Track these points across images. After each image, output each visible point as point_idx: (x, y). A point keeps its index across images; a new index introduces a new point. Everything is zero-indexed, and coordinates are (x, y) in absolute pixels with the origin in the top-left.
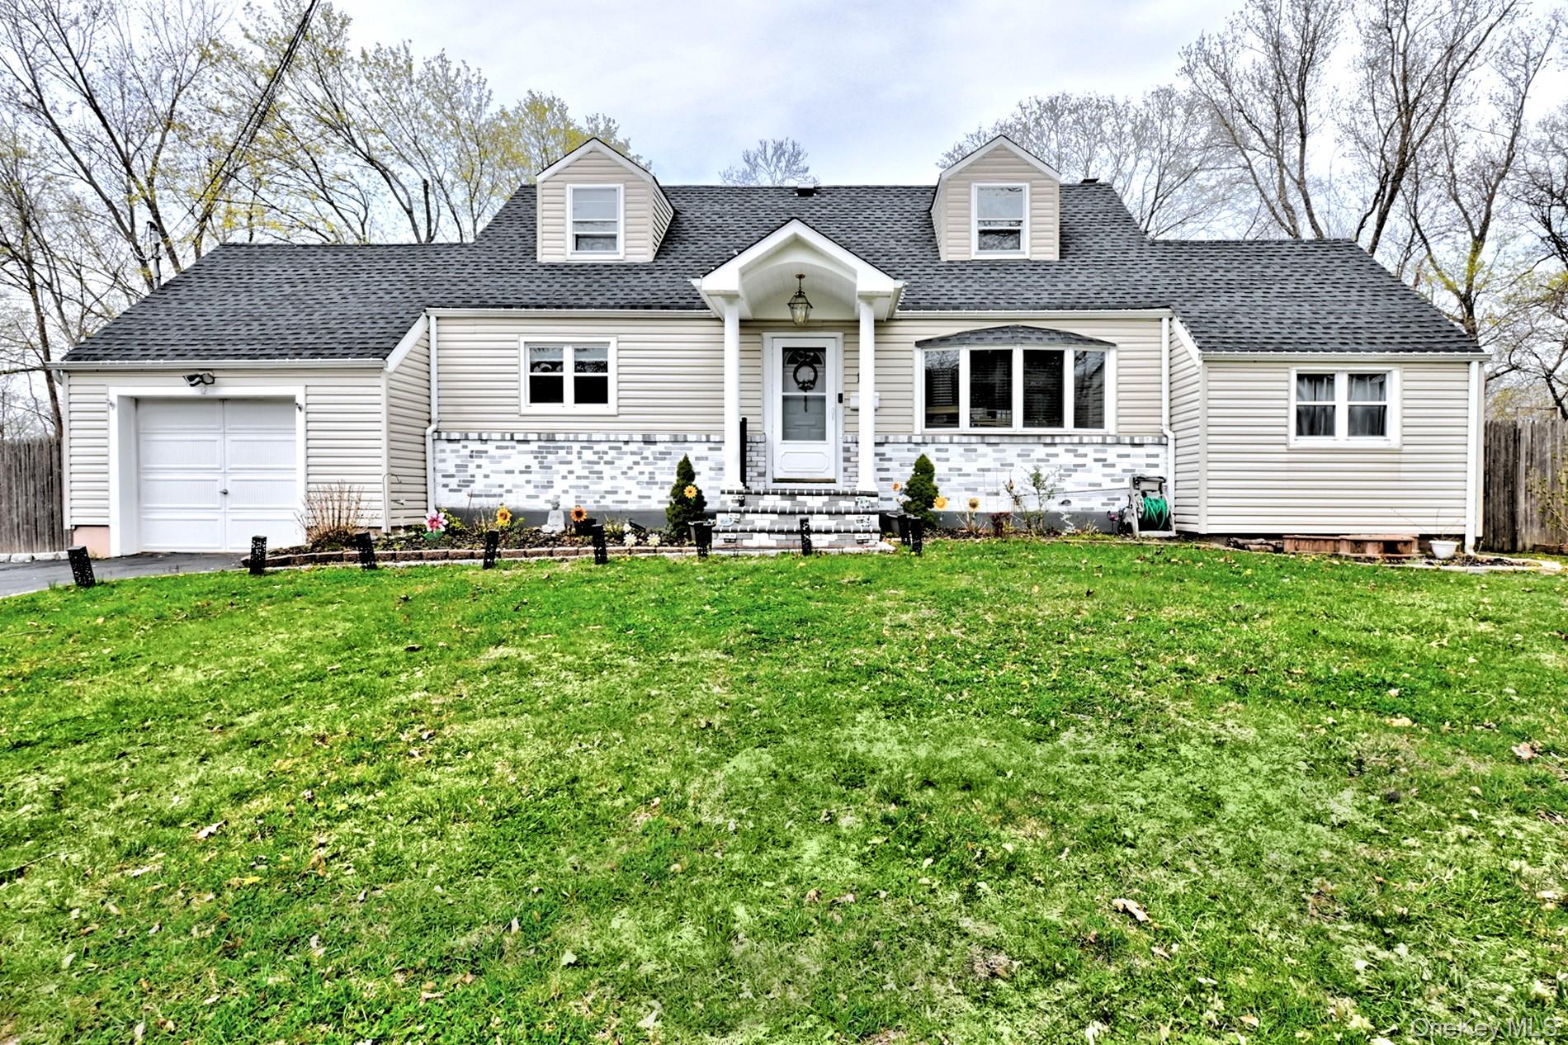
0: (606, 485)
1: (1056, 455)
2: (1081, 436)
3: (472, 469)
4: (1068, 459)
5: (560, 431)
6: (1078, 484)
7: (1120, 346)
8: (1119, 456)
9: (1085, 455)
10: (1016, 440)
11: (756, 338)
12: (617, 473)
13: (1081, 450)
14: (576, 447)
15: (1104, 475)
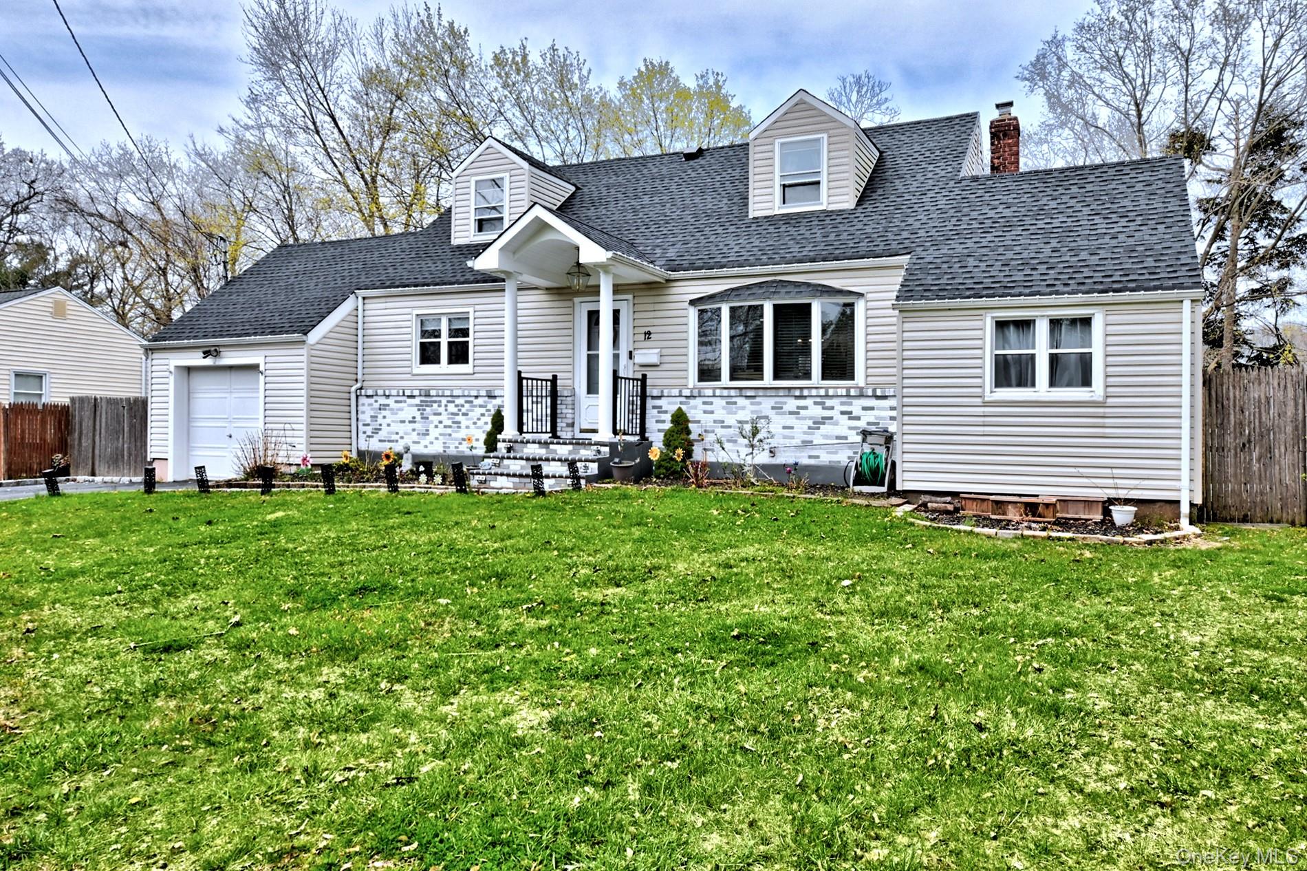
0: (463, 433)
1: (806, 408)
2: (827, 389)
3: (380, 420)
4: (818, 412)
5: (434, 388)
6: (826, 437)
7: (869, 296)
8: (864, 409)
9: (832, 408)
10: (769, 393)
11: (569, 304)
12: (470, 423)
13: (829, 403)
14: (444, 400)
15: (851, 428)
